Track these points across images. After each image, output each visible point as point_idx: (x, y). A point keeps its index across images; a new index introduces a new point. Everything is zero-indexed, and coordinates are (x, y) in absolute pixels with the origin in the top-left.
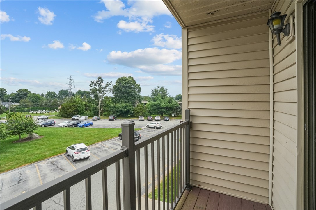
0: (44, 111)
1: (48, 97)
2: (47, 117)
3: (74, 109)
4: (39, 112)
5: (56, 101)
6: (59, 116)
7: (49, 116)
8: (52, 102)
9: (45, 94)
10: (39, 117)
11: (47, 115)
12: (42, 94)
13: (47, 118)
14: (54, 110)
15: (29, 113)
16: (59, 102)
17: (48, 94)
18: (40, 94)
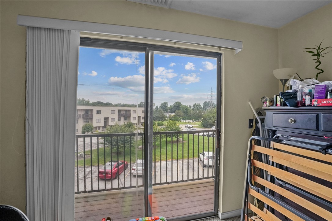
0: (191, 121)
1: (194, 108)
2: (192, 125)
3: (213, 120)
4: (188, 121)
5: (200, 112)
6: (202, 126)
7: (194, 125)
8: (198, 113)
9: (192, 106)
10: (186, 126)
11: (193, 124)
12: (190, 106)
13: (192, 127)
14: (199, 120)
15: (181, 122)
16: (202, 113)
17: (195, 105)
18: (189, 106)
